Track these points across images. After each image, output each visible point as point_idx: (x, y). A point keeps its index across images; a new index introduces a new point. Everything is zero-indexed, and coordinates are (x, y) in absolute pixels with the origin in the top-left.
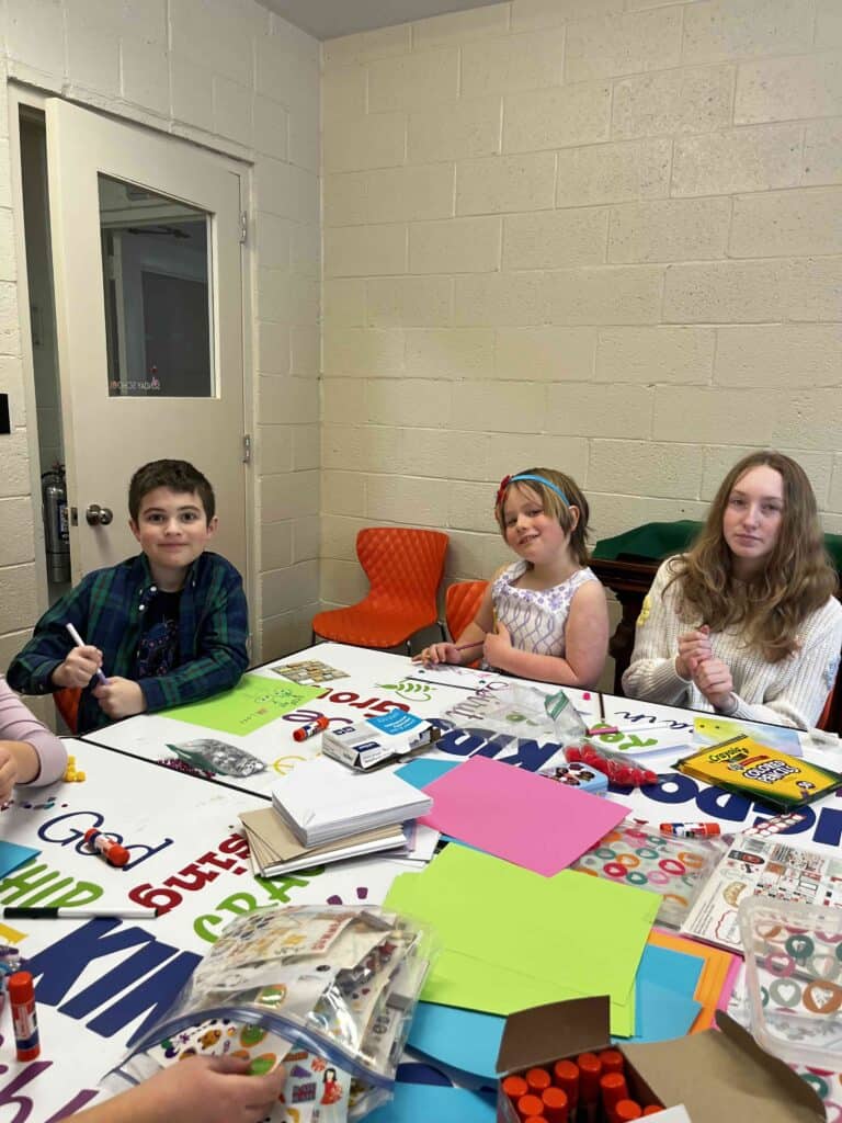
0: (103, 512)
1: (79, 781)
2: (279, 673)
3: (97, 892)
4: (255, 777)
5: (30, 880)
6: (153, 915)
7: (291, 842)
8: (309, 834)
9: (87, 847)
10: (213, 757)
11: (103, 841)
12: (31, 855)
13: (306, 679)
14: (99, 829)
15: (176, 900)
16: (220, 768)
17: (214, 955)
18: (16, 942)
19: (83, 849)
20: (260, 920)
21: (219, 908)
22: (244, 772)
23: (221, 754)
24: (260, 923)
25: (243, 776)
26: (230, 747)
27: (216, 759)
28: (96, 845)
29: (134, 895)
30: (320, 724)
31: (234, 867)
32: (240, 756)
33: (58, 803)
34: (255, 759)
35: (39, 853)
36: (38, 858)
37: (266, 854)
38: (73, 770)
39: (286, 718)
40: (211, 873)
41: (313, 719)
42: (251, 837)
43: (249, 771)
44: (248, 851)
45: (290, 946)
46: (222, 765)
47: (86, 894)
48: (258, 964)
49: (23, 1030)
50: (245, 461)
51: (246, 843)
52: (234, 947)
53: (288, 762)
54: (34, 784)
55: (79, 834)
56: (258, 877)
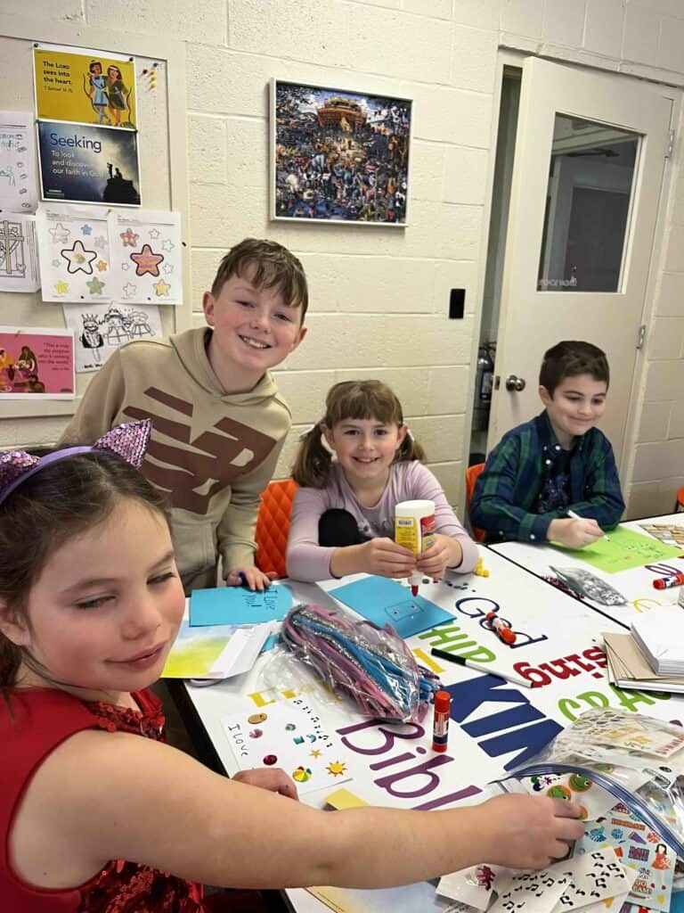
0: (519, 381)
1: (485, 576)
2: (645, 529)
3: (492, 657)
4: (616, 607)
5: (449, 635)
6: (530, 686)
7: (644, 667)
8: (661, 664)
9: (487, 624)
10: (584, 584)
11: (498, 623)
12: (450, 618)
13: (669, 539)
14: (497, 614)
15: (547, 681)
16: (590, 593)
17: (574, 728)
18: (437, 672)
19: (484, 624)
20: (613, 716)
21: (579, 697)
22: (608, 602)
23: (591, 583)
24: (613, 718)
25: (607, 605)
26: (598, 580)
27: (586, 586)
28: (494, 624)
29: (517, 667)
30: (678, 580)
31: (593, 671)
32: (606, 588)
33: (470, 588)
34: (618, 594)
35: (455, 619)
36: (455, 621)
37: (621, 670)
38: (481, 567)
39: (648, 567)
40: (575, 670)
41: (673, 574)
42: (609, 652)
43: (613, 602)
44: (606, 663)
45: (638, 743)
46: (591, 592)
47: (483, 656)
48: (610, 747)
49: (439, 730)
50: (638, 348)
51: (605, 656)
52: (590, 729)
53: (646, 603)
54: (455, 570)
55: (482, 614)
56: (612, 684)
